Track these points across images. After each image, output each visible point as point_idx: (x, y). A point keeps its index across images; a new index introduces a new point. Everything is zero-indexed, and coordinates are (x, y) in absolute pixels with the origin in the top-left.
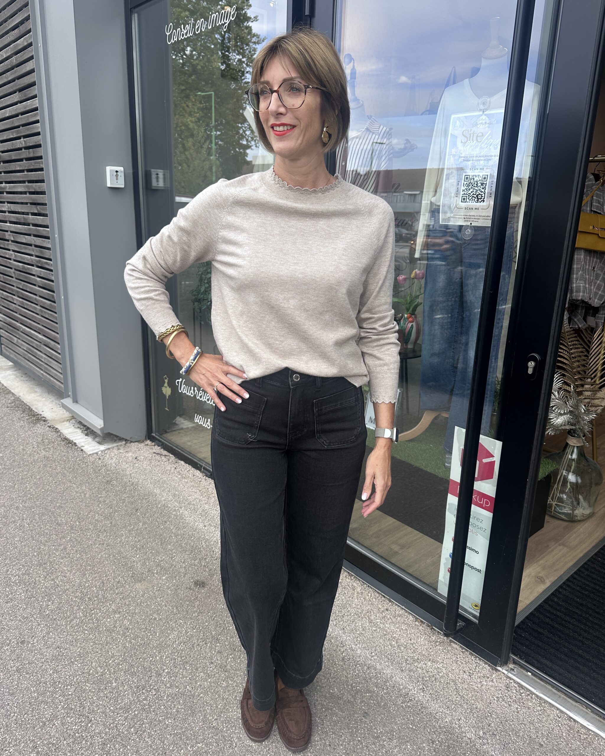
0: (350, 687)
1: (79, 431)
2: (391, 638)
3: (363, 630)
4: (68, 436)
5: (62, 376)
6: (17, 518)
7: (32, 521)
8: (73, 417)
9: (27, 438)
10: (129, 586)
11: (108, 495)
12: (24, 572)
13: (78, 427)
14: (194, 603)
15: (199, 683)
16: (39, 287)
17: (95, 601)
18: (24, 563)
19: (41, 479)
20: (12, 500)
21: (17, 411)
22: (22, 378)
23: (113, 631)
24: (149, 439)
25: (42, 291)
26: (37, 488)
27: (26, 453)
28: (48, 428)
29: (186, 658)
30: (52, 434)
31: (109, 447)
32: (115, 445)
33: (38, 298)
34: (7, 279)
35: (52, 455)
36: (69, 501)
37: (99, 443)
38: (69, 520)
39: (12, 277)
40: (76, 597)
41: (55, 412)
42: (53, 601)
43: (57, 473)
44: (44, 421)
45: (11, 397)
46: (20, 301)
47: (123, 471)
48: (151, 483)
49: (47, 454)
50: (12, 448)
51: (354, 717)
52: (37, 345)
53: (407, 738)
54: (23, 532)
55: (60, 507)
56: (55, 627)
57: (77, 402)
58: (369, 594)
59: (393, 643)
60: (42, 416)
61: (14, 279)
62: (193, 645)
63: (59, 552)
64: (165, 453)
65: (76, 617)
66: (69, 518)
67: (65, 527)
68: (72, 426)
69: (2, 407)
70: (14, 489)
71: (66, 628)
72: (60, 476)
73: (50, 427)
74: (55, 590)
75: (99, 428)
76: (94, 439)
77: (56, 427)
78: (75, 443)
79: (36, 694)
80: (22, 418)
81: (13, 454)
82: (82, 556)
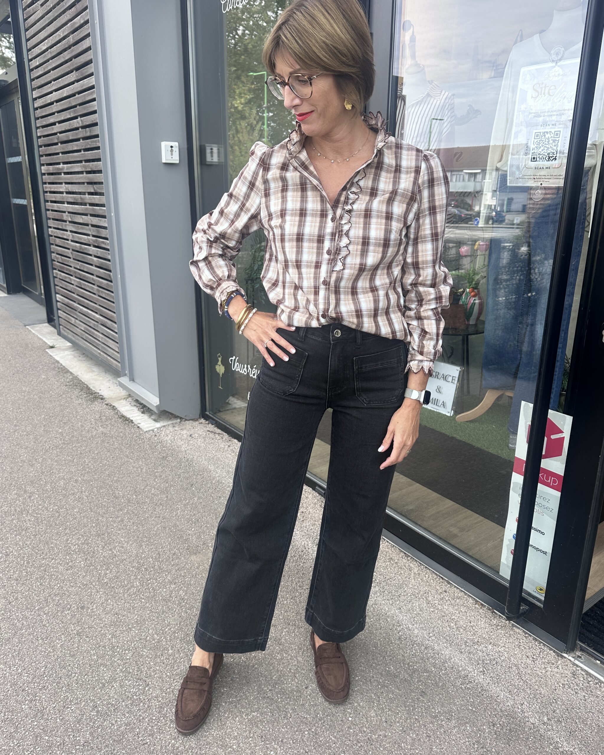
0: (407, 666)
1: (136, 409)
2: (450, 620)
3: (421, 610)
4: (125, 414)
5: (119, 355)
6: (76, 491)
7: (90, 494)
8: (130, 396)
9: (86, 415)
10: (185, 558)
11: (164, 470)
12: (83, 542)
13: (135, 405)
16: (96, 266)
17: (151, 571)
18: (83, 534)
19: (99, 454)
20: (71, 474)
21: (75, 389)
22: (80, 358)
23: (169, 601)
24: (203, 417)
25: (99, 271)
26: (95, 462)
27: (84, 429)
28: (105, 406)
30: (109, 411)
31: (165, 424)
32: (170, 422)
33: (95, 278)
34: (65, 260)
35: (110, 431)
36: (126, 475)
37: (154, 420)
38: (126, 493)
39: (70, 258)
40: (133, 567)
41: (112, 391)
42: (111, 570)
43: (115, 449)
44: (102, 399)
45: (70, 376)
46: (79, 281)
47: (178, 448)
48: (205, 460)
49: (104, 430)
50: (71, 424)
51: (411, 695)
52: (95, 324)
53: (467, 718)
54: (82, 504)
55: (117, 481)
57: (133, 380)
58: (427, 576)
59: (452, 625)
60: (100, 394)
61: (72, 260)
63: (117, 524)
64: (219, 431)
65: (133, 586)
66: (126, 491)
67: (123, 500)
68: (129, 403)
69: (60, 385)
70: (73, 463)
71: (123, 595)
72: (117, 451)
73: (107, 405)
74: (112, 559)
75: (155, 405)
76: (150, 416)
77: (113, 405)
78: (132, 420)
79: (95, 657)
80: (80, 395)
81: (72, 430)
82: (139, 528)
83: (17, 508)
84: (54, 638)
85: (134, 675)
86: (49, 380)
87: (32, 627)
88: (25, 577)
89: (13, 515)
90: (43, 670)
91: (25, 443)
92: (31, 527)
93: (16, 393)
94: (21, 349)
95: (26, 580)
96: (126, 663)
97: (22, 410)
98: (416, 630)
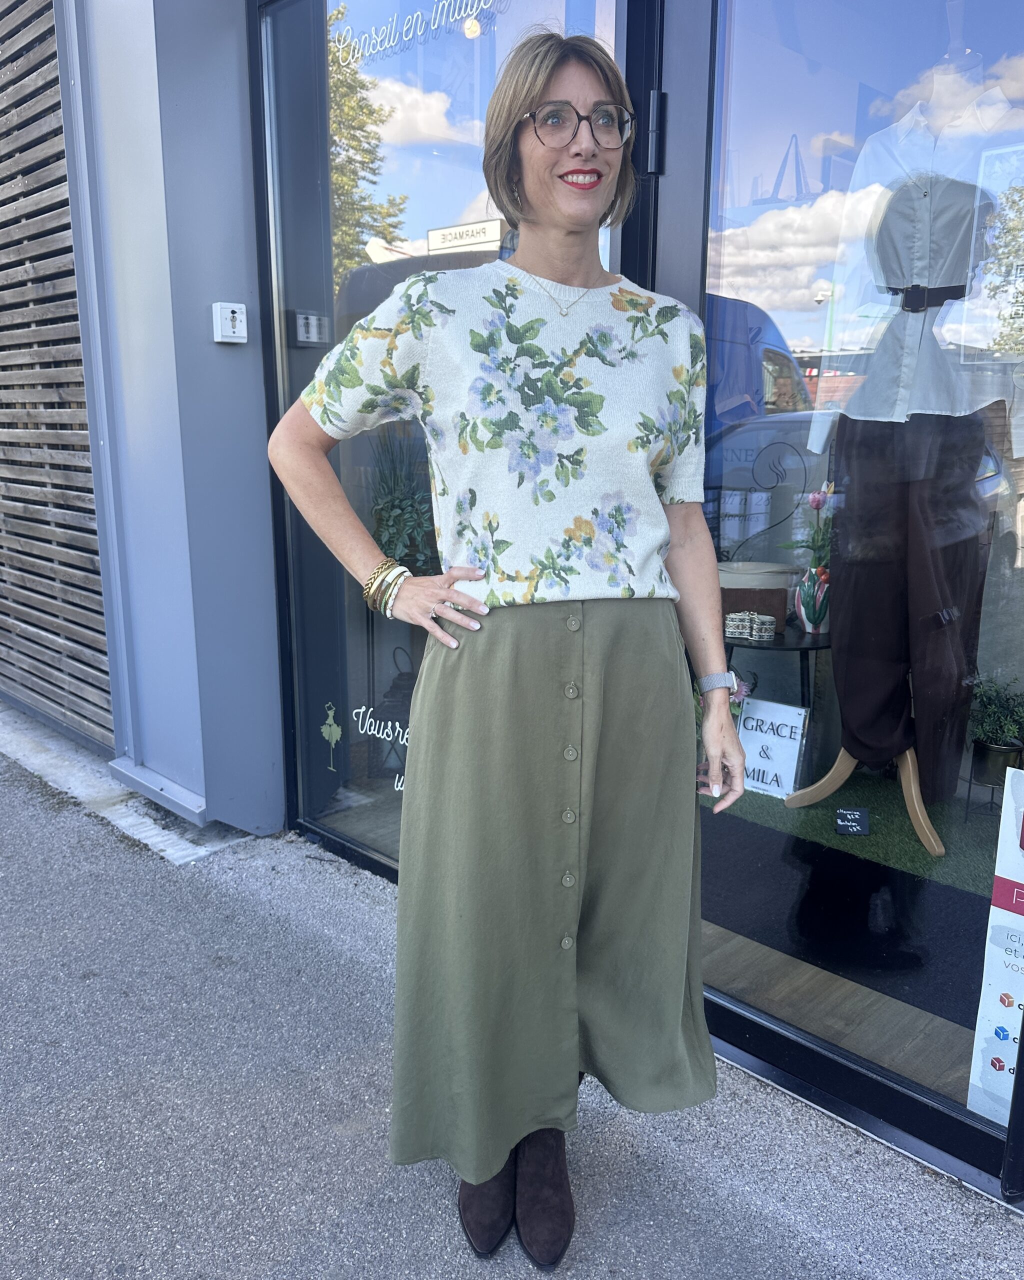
1: (148, 821)
2: (886, 1213)
3: (825, 1198)
4: (130, 833)
5: (111, 717)
7: (89, 1006)
8: (134, 794)
9: (48, 838)
10: (321, 1132)
11: (233, 944)
12: (94, 1114)
13: (146, 814)
16: (59, 544)
17: (255, 1168)
21: (17, 787)
24: (292, 830)
26: (87, 937)
27: (51, 868)
28: (85, 818)
30: (96, 828)
31: (216, 848)
32: (226, 844)
33: (56, 566)
35: (105, 870)
37: (193, 842)
38: (166, 999)
41: (94, 786)
43: (123, 906)
44: (76, 804)
45: (2, 761)
47: (253, 895)
48: (314, 917)
49: (94, 868)
50: (22, 860)
52: (52, 656)
54: (76, 1029)
56: (184, 1232)
57: (142, 764)
60: (70, 795)
63: (159, 1068)
64: (329, 855)
65: (222, 1206)
66: (166, 995)
68: (133, 810)
70: (40, 941)
71: (206, 1230)
72: (128, 911)
73: (89, 815)
74: (166, 1148)
75: (196, 812)
76: (182, 835)
77: (102, 815)
78: (146, 845)
80: (29, 800)
81: (26, 872)
82: (208, 1072)
98: (828, 1243)
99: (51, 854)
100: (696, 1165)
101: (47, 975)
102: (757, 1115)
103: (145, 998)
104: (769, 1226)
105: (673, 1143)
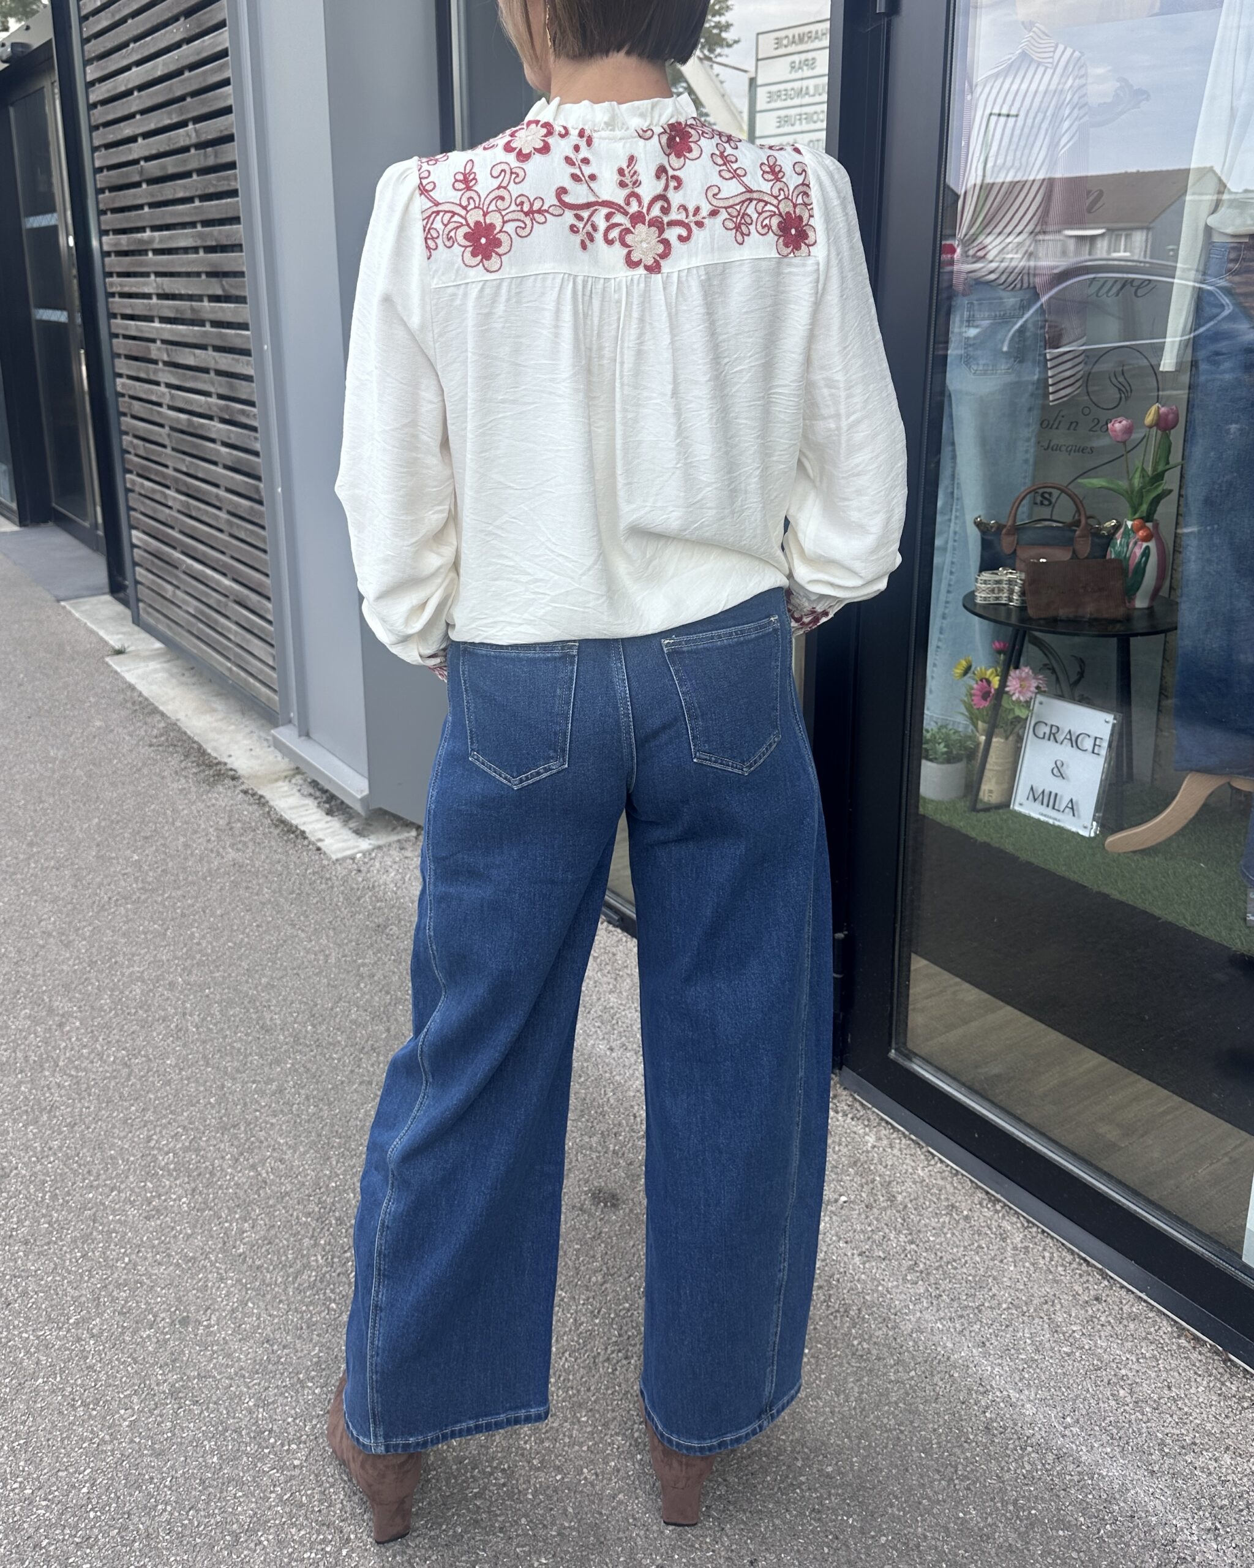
0: (1011, 1507)
1: (311, 803)
4: (287, 816)
5: (275, 675)
6: (171, 1011)
7: (204, 1019)
8: (298, 771)
9: (195, 817)
11: (379, 959)
12: (187, 1144)
13: (311, 795)
14: (592, 1248)
15: (613, 1464)
16: (226, 467)
18: (186, 1123)
19: (226, 917)
20: (159, 967)
21: (172, 754)
22: (184, 679)
25: (232, 478)
26: (216, 938)
27: (192, 854)
28: (241, 795)
29: (579, 1391)
30: (250, 808)
31: (381, 842)
32: (393, 838)
33: (222, 493)
34: (153, 451)
35: (251, 859)
36: (290, 972)
37: (356, 832)
38: (290, 1019)
39: (164, 446)
40: (308, 1215)
41: (257, 757)
42: (255, 1221)
43: (263, 904)
44: (233, 778)
45: (159, 722)
46: (181, 501)
49: (239, 857)
50: (162, 841)
52: (219, 602)
54: (185, 1045)
55: (269, 987)
56: (259, 1289)
57: (308, 735)
60: (229, 766)
61: (168, 451)
62: (595, 1358)
63: (267, 1099)
65: (306, 1266)
66: (291, 1014)
67: (281, 1037)
68: (295, 790)
69: (137, 745)
70: (163, 939)
71: (285, 1290)
72: (268, 910)
73: (246, 792)
74: (257, 1192)
75: (359, 797)
76: (346, 823)
77: (261, 796)
78: (303, 833)
79: (215, 1459)
80: (182, 770)
81: (163, 856)
82: (321, 1110)
83: (30, 1053)
84: (115, 1404)
85: (313, 1511)
86: (112, 731)
87: (62, 1371)
88: (44, 1235)
89: (21, 1072)
90: (85, 1490)
91: (51, 886)
92: (64, 1103)
93: (34, 763)
94: (48, 656)
95: (48, 1243)
96: (292, 1478)
97: (46, 805)
98: (1028, 1406)
99: (194, 837)
100: (880, 1288)
101: (164, 979)
102: (976, 1237)
103: (267, 1016)
104: (956, 1375)
105: (857, 1259)
